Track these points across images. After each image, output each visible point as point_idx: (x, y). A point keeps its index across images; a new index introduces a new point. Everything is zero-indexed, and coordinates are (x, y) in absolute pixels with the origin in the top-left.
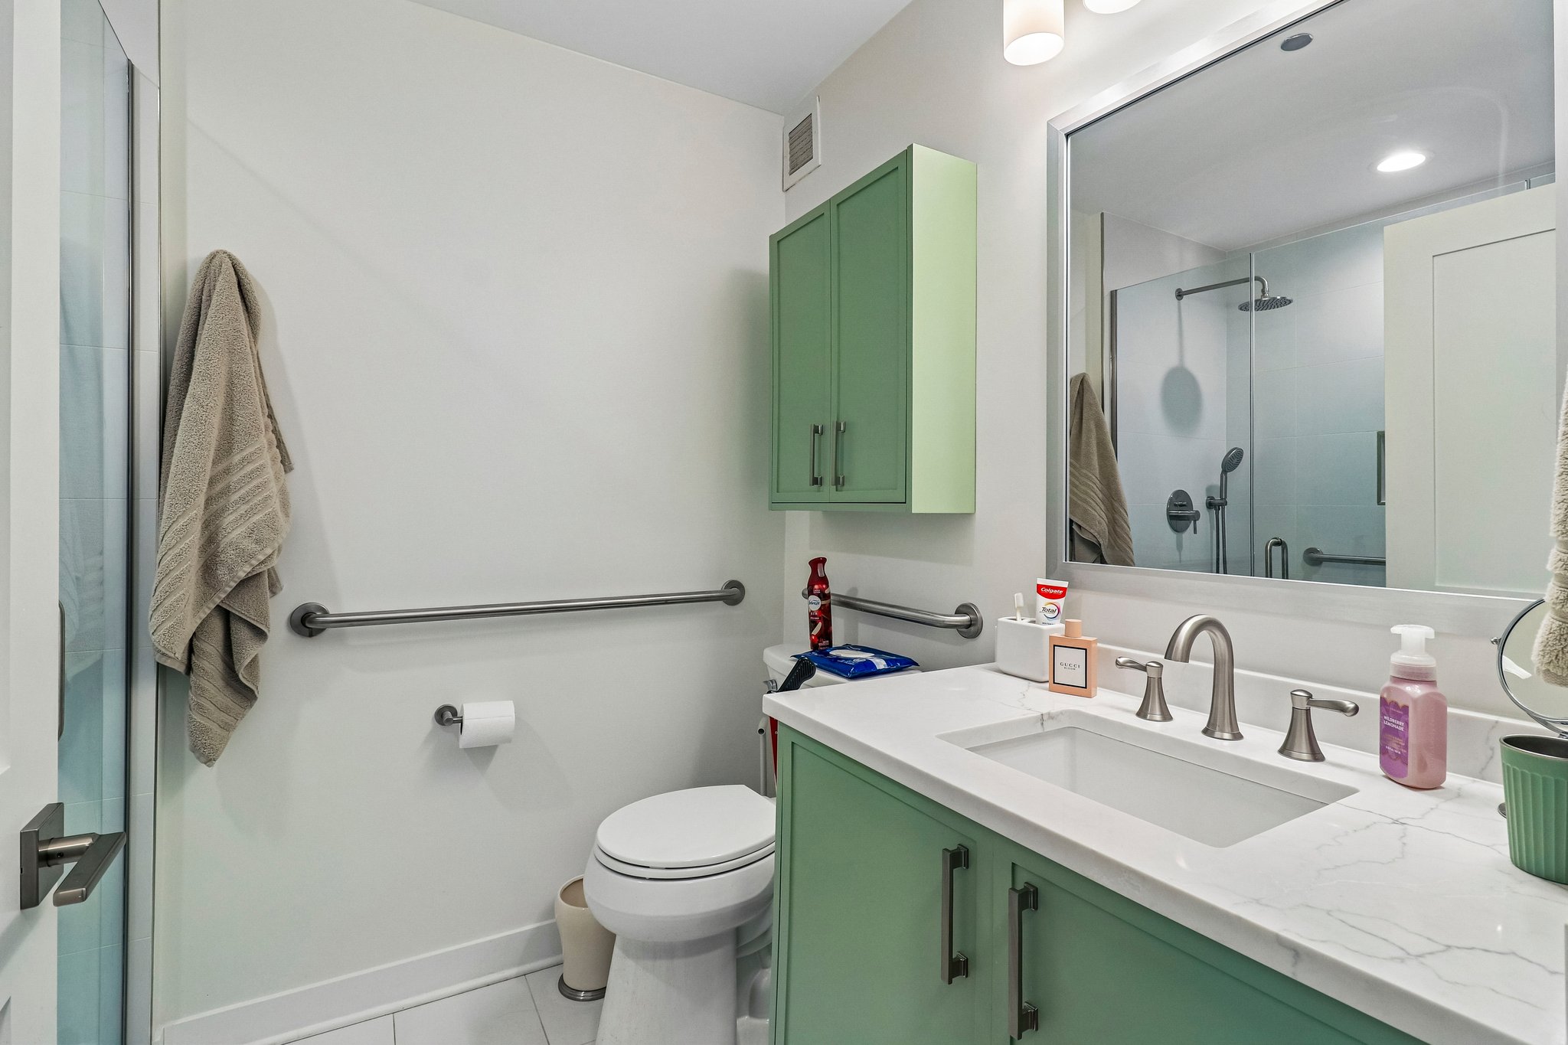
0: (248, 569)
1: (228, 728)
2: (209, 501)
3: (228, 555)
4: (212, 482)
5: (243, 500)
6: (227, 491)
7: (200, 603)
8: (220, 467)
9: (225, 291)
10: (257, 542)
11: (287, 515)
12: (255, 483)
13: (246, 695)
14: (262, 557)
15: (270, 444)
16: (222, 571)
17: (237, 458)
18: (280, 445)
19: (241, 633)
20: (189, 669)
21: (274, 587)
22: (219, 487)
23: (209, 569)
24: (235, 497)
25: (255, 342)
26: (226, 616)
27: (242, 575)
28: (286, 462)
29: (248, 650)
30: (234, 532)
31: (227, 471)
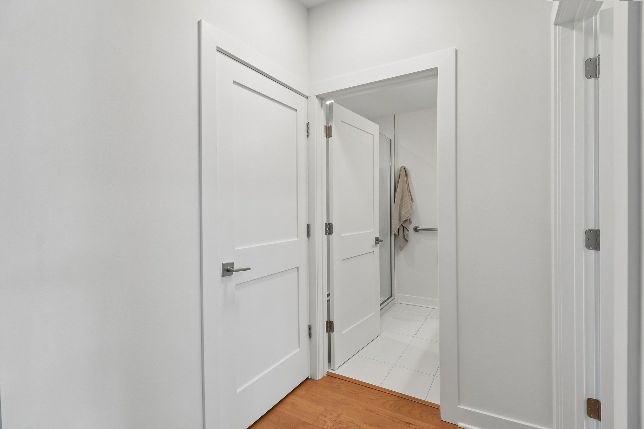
0: (405, 219)
1: (404, 245)
2: (399, 208)
3: (402, 216)
4: (400, 205)
5: (405, 207)
6: (402, 206)
7: (399, 224)
8: (402, 202)
9: (403, 172)
10: (406, 214)
11: (412, 210)
12: (406, 204)
13: (407, 240)
14: (407, 217)
15: (409, 198)
16: (401, 219)
17: (403, 201)
18: (411, 197)
19: (405, 230)
20: (398, 235)
21: (411, 223)
22: (401, 205)
23: (400, 218)
24: (403, 207)
25: (407, 179)
26: (403, 227)
27: (404, 220)
28: (412, 200)
29: (406, 233)
30: (403, 213)
31: (402, 203)
